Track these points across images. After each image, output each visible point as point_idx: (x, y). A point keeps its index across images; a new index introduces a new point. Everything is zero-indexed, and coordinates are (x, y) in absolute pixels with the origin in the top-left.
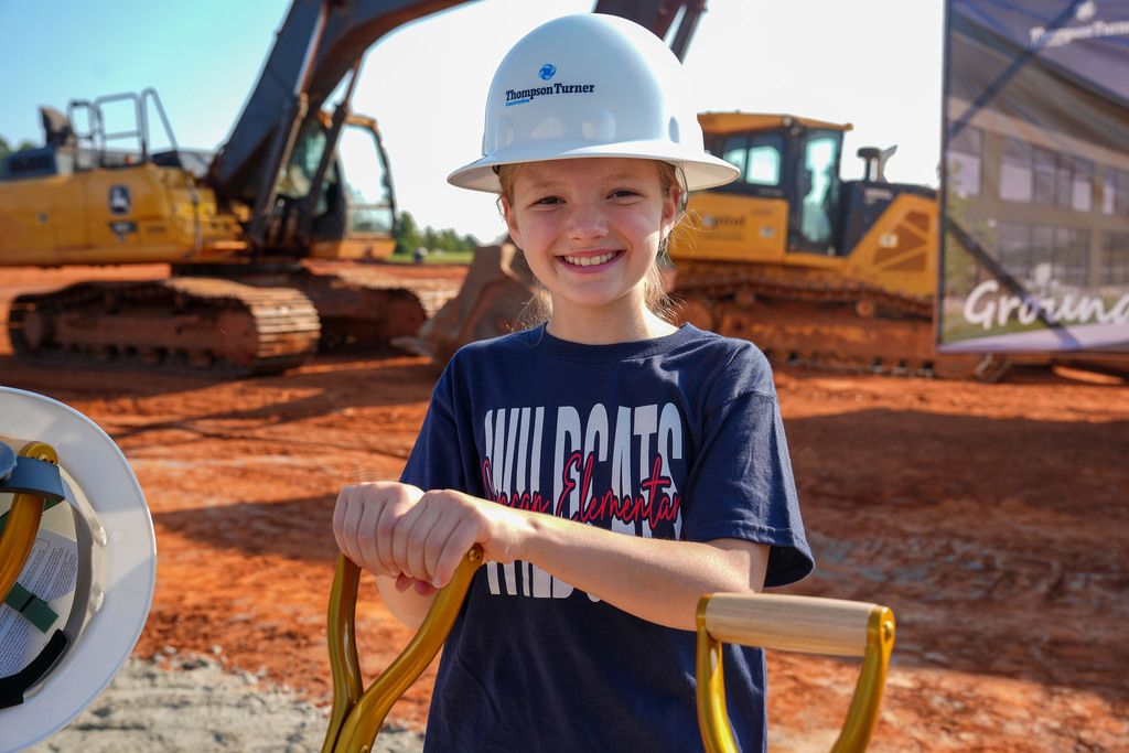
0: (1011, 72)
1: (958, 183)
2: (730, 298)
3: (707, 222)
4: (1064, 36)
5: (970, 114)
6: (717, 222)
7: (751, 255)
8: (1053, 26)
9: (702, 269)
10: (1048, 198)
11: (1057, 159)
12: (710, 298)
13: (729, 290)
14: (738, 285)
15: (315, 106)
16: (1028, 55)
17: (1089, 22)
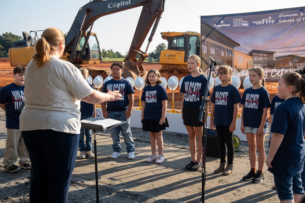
0: (211, 32)
1: (204, 51)
2: (173, 72)
3: (167, 56)
4: (219, 26)
5: (205, 39)
6: (169, 56)
7: (177, 63)
8: (217, 24)
9: (167, 66)
10: (218, 54)
11: (219, 47)
12: (168, 72)
13: (172, 70)
14: (174, 69)
15: (84, 32)
16: (214, 29)
17: (222, 24)
